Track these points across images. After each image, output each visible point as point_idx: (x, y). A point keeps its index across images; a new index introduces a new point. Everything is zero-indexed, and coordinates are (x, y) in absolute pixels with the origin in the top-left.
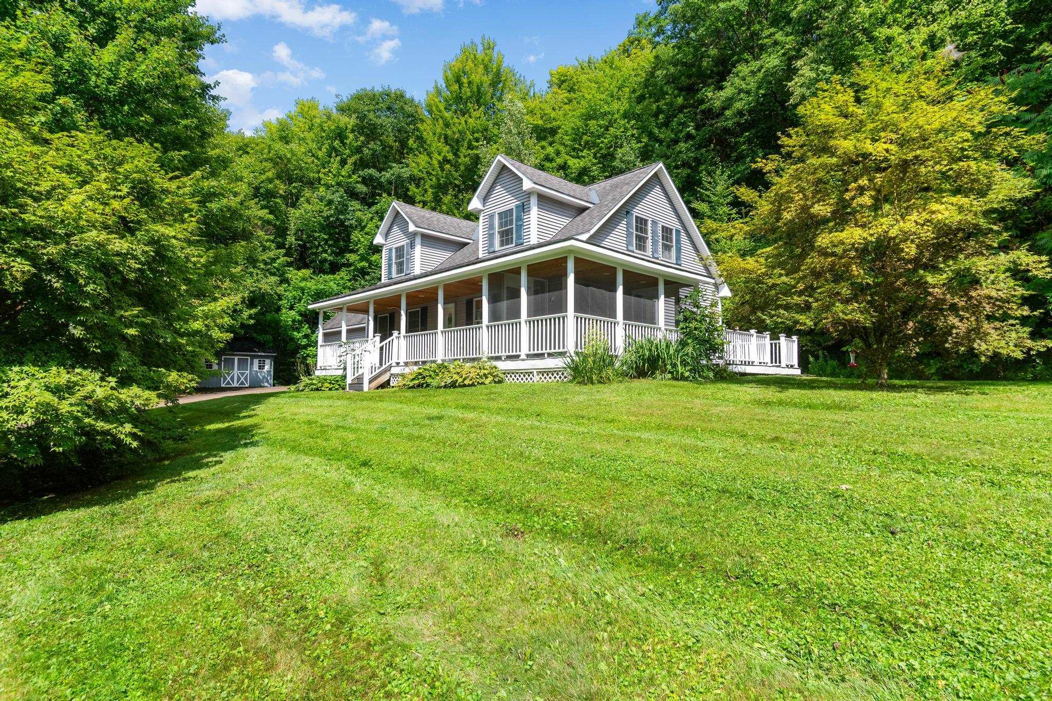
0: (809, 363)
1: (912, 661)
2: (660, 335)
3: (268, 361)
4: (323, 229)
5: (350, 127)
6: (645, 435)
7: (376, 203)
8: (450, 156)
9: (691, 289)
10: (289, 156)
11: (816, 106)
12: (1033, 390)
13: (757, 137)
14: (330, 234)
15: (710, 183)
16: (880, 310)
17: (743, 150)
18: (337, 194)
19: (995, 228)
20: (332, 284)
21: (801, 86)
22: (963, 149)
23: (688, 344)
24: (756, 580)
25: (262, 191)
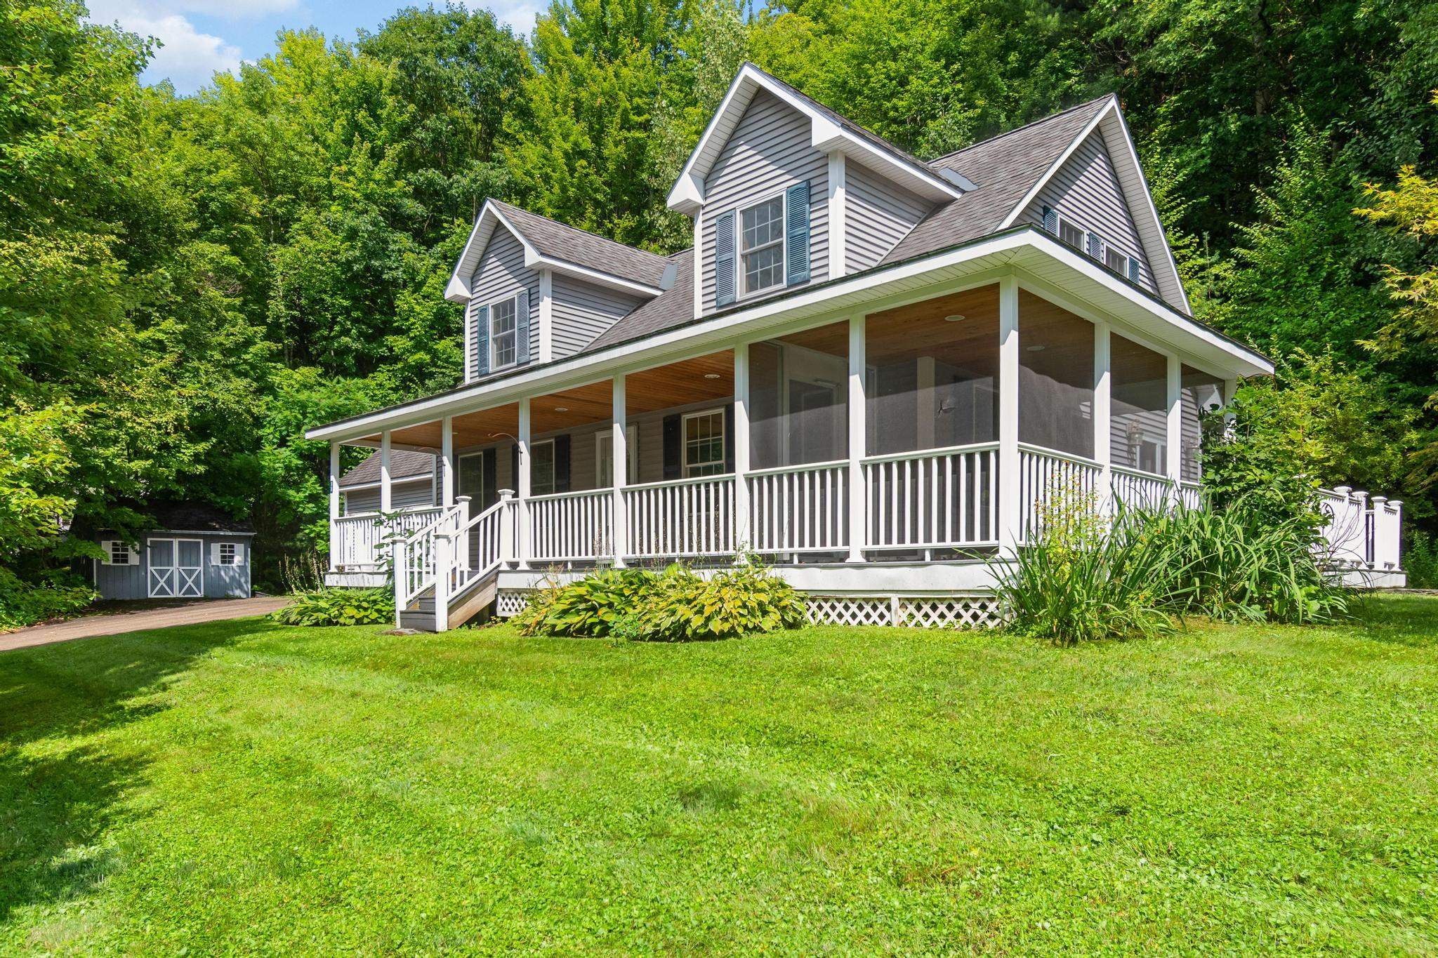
3: (239, 548)
4: (339, 287)
5: (386, 83)
7: (443, 238)
8: (587, 144)
10: (266, 139)
14: (355, 299)
18: (366, 218)
20: (360, 395)
25: (213, 206)
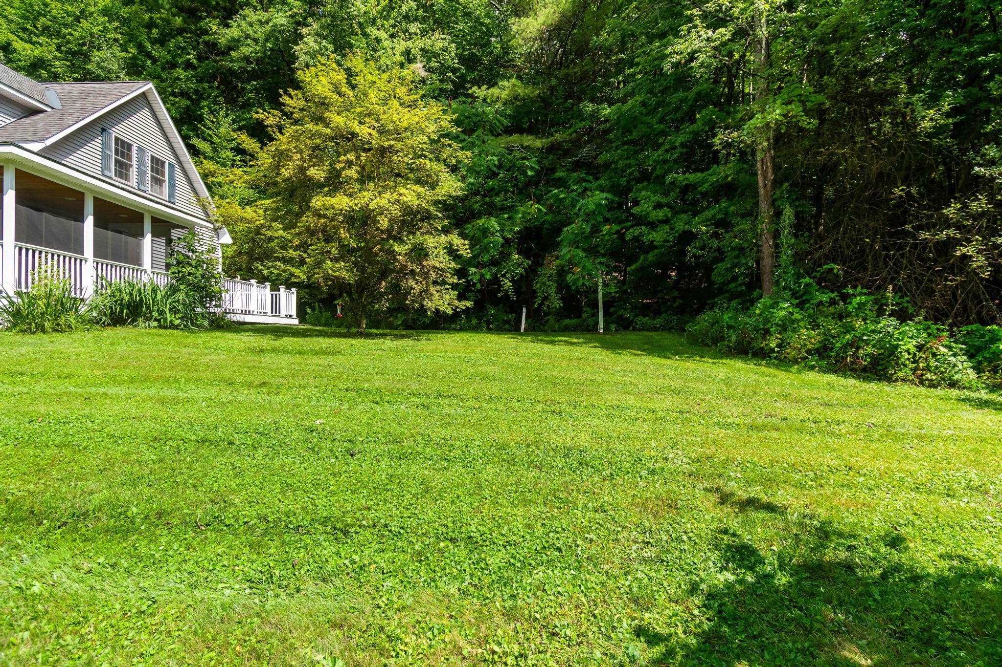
0: (306, 314)
1: (354, 557)
2: (145, 278)
6: (112, 390)
9: (185, 231)
11: (314, 76)
12: (458, 337)
13: (265, 90)
15: (213, 122)
16: (362, 270)
17: (250, 98)
19: (440, 215)
21: (305, 53)
22: (423, 150)
23: (180, 290)
24: (227, 523)
